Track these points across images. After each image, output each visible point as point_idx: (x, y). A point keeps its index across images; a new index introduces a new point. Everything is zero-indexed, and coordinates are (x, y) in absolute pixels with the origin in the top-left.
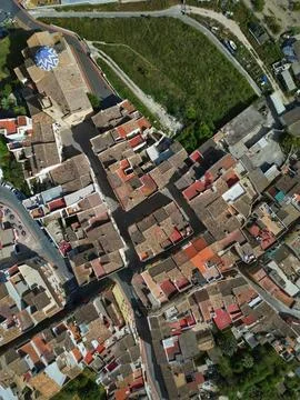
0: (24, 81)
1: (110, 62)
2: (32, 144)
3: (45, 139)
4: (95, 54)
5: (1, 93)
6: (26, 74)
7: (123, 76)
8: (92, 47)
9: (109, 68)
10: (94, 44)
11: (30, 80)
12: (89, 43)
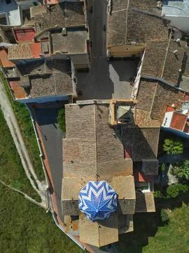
0: (146, 191)
1: (30, 170)
2: (176, 91)
3: (155, 87)
4: (43, 187)
5: (185, 188)
6: (141, 199)
7: (20, 145)
8: (43, 198)
9: (33, 163)
10: (40, 200)
11: (138, 188)
12: (44, 205)
